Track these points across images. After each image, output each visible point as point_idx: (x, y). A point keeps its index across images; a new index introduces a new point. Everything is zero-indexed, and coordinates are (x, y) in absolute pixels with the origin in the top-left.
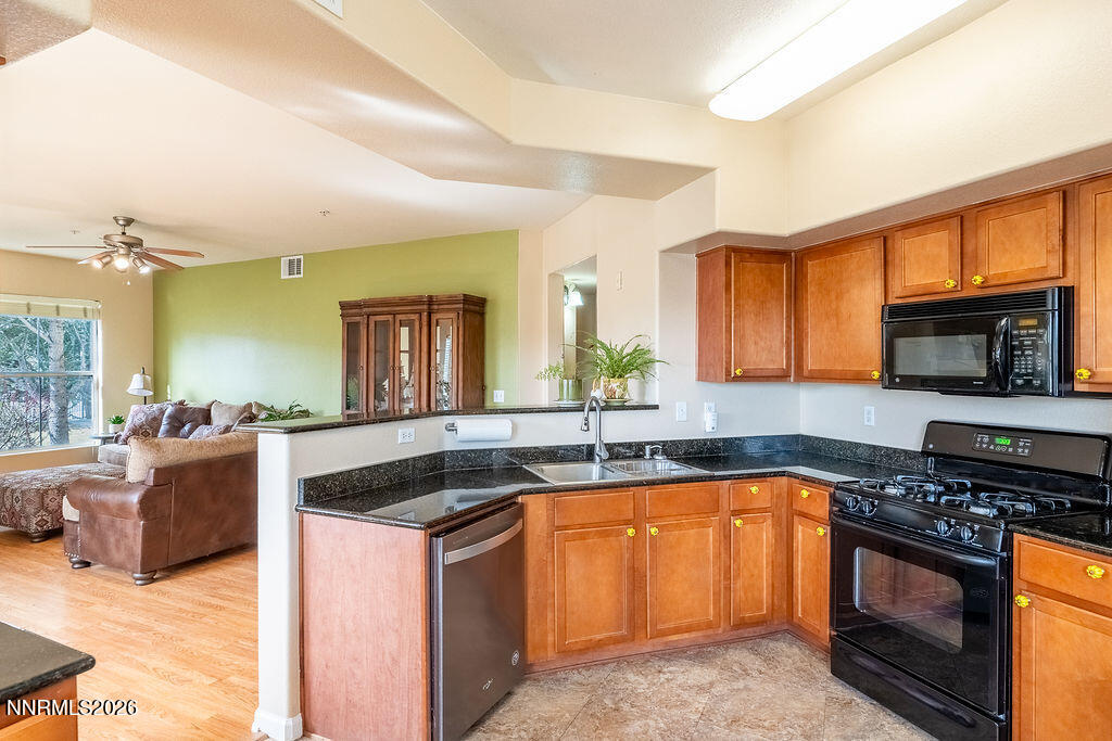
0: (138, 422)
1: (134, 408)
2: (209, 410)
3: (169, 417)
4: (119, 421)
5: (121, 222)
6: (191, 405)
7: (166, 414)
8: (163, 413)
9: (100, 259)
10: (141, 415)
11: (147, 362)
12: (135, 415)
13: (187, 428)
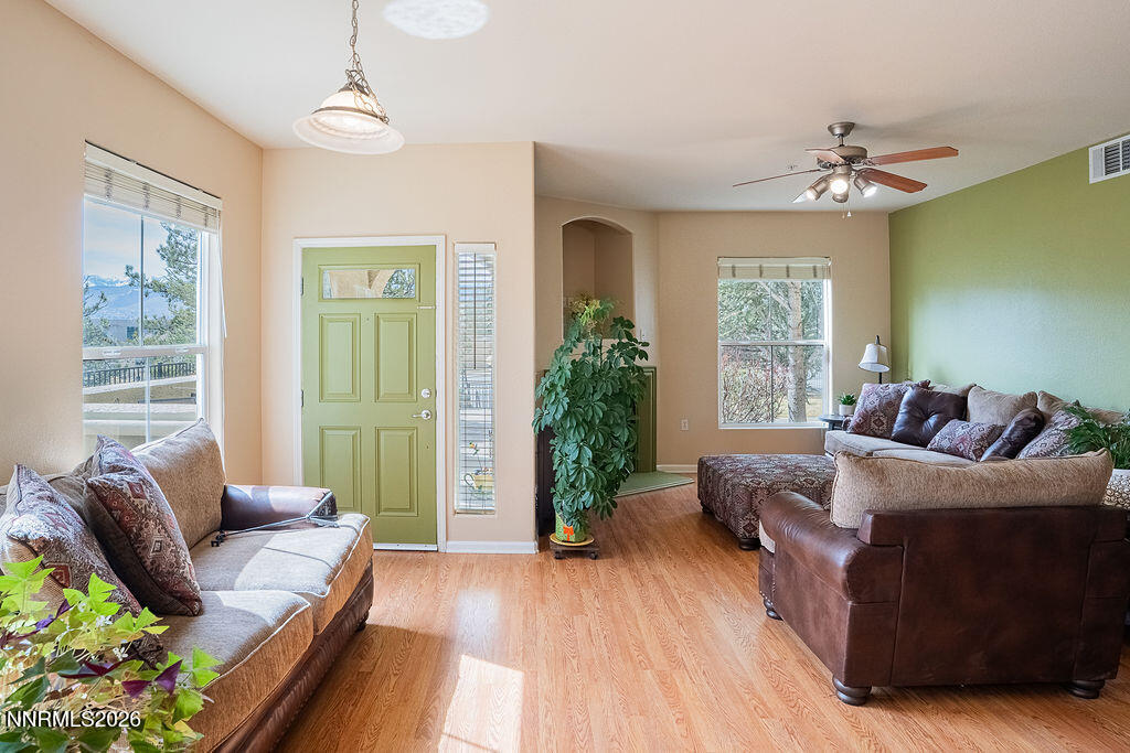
0: (870, 407)
1: (866, 387)
2: (965, 399)
3: (909, 403)
4: (850, 401)
5: (838, 131)
6: (939, 388)
7: (906, 397)
8: (901, 396)
9: (813, 188)
10: (873, 398)
11: (883, 328)
12: (869, 396)
13: (932, 421)
